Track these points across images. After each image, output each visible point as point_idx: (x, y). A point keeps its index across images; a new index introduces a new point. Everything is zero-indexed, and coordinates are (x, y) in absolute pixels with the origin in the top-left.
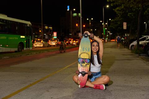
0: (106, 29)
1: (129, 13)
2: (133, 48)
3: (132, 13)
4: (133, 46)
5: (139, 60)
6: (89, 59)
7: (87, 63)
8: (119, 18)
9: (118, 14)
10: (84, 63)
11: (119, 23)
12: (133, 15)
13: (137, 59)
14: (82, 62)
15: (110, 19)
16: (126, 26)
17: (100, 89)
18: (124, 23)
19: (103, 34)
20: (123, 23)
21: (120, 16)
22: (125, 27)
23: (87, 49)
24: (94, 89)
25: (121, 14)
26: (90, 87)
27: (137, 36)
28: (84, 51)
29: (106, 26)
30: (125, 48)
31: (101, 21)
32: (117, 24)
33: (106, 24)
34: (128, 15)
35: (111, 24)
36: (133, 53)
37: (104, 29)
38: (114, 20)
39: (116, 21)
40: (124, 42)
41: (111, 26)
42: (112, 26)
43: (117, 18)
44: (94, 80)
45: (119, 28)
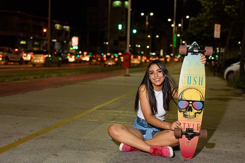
0: (179, 35)
1: (226, 6)
2: (231, 76)
3: (233, 6)
4: (231, 72)
5: (242, 100)
6: (201, 101)
7: (196, 111)
8: (207, 15)
9: (206, 7)
10: (192, 111)
11: (206, 25)
12: (234, 11)
13: (239, 100)
14: (186, 108)
15: (188, 17)
16: (219, 32)
17: (162, 155)
18: (216, 25)
19: (171, 45)
20: (214, 26)
21: (208, 11)
22: (217, 34)
23: (197, 80)
24: (151, 154)
25: (211, 7)
26: (141, 151)
27: (240, 53)
28: (191, 85)
29: (179, 30)
30: (214, 75)
31: (169, 20)
32: (202, 26)
33: (180, 25)
34: (225, 10)
35: (189, 25)
36: (231, 86)
37: (175, 36)
38: (195, 19)
39: (199, 21)
40: (213, 64)
41: (189, 31)
42: (192, 31)
43: (203, 15)
44: (151, 137)
45: (205, 35)
